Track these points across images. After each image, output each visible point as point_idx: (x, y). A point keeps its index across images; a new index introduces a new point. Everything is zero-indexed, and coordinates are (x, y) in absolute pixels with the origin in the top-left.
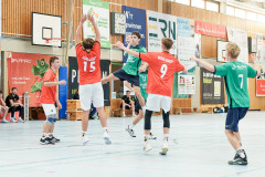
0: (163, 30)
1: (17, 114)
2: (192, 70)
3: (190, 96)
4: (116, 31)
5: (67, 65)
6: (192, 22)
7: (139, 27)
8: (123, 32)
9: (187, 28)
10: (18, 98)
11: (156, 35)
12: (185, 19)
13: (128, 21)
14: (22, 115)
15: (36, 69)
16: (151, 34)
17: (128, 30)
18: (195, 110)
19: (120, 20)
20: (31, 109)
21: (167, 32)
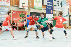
1: (15, 28)
3: (66, 23)
5: (30, 14)
6: (67, 1)
7: (51, 3)
9: (65, 3)
10: (15, 24)
11: (56, 6)
13: (48, 1)
14: (16, 29)
15: (20, 16)
16: (54, 5)
17: (48, 4)
19: (45, 1)
20: (19, 27)
21: (59, 5)
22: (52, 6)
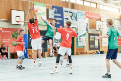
0: (71, 16)
1: (5, 56)
2: (85, 35)
3: (84, 46)
4: (49, 18)
6: (84, 12)
7: (60, 15)
8: (53, 18)
9: (82, 15)
10: (5, 49)
12: (81, 11)
13: (55, 12)
15: (13, 35)
16: (65, 19)
17: (55, 17)
18: (86, 53)
19: (51, 12)
20: (11, 53)
21: (73, 17)
22: (61, 19)
